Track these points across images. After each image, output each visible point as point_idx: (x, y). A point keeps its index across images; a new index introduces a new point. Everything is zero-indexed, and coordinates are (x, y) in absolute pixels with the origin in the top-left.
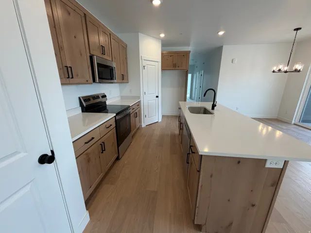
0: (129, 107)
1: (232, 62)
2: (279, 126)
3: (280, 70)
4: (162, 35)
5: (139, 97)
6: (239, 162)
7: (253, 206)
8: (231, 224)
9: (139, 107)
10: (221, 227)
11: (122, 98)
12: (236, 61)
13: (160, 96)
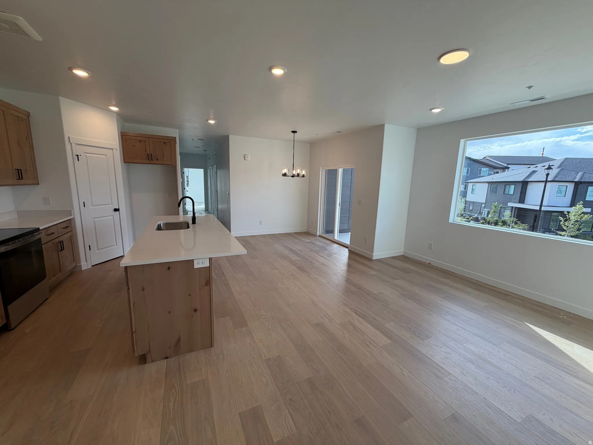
0: (38, 230)
1: (245, 159)
2: (304, 240)
3: (298, 175)
4: (114, 109)
5: (70, 213)
6: (169, 268)
7: (196, 310)
8: (179, 340)
9: (69, 229)
10: (170, 348)
11: (21, 214)
12: (249, 158)
13: (123, 209)
